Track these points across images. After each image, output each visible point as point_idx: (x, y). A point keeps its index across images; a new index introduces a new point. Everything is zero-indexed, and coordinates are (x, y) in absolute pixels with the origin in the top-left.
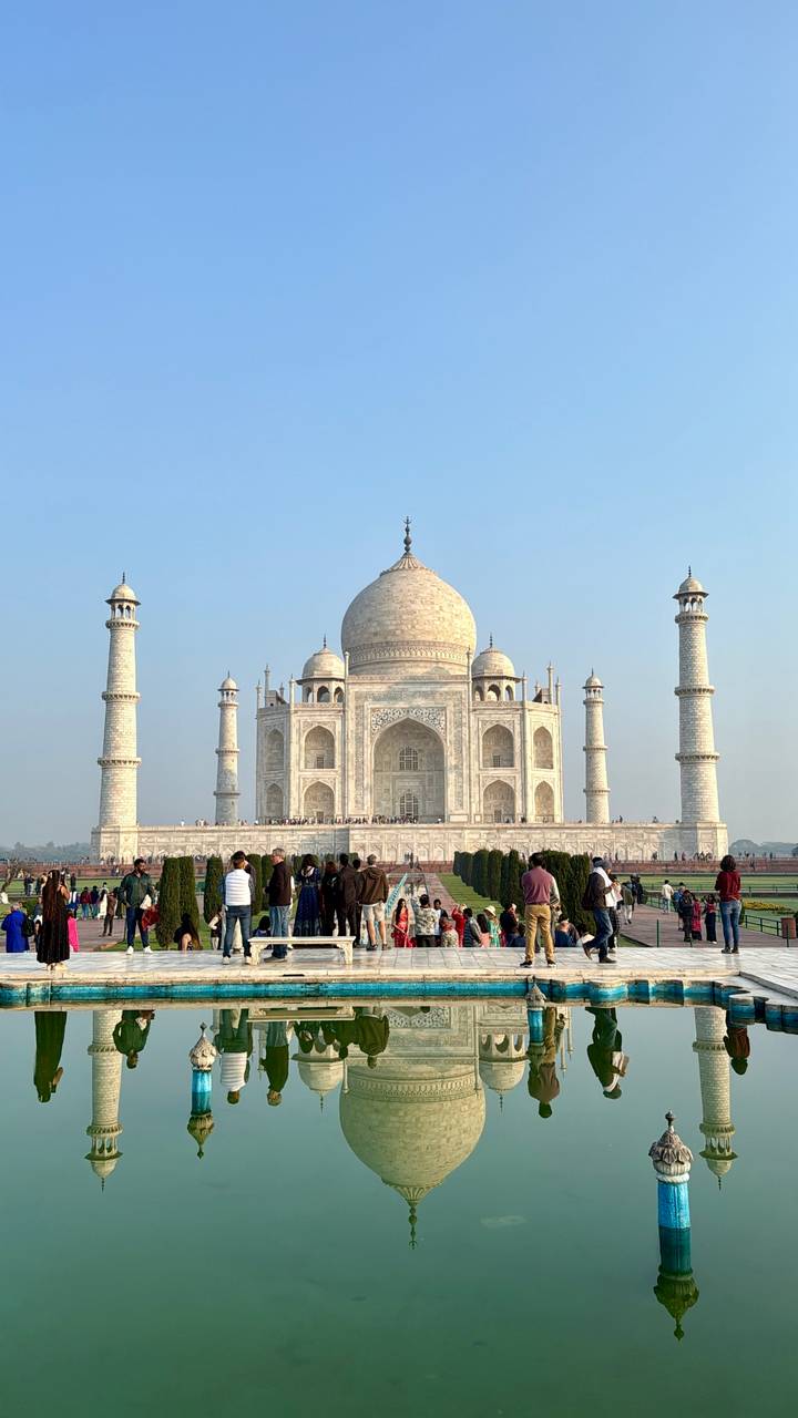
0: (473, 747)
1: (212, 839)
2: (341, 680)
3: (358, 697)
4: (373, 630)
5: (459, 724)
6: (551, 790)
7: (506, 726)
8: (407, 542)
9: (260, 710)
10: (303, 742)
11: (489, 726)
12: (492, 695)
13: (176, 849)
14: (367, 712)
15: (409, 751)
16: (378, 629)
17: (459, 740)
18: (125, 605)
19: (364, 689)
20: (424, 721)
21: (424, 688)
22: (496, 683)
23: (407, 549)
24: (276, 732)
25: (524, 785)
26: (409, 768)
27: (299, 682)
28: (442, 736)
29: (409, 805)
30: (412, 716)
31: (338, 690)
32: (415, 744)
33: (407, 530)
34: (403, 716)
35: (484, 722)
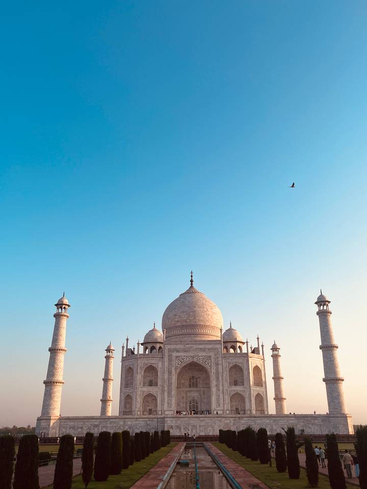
0: (224, 375)
1: (96, 423)
2: (162, 343)
3: (170, 350)
4: (176, 319)
5: (217, 364)
6: (262, 398)
7: (240, 365)
8: (192, 281)
9: (123, 357)
10: (143, 373)
11: (231, 365)
12: (232, 351)
13: (78, 428)
14: (174, 358)
15: (193, 377)
16: (179, 319)
17: (217, 373)
18: (64, 306)
19: (173, 347)
20: (201, 362)
21: (201, 346)
22: (233, 344)
23: (192, 284)
24: (130, 368)
25: (250, 394)
26: (193, 386)
27: (142, 344)
28: (209, 370)
29: (193, 405)
30: (195, 360)
31: (160, 348)
32: (196, 374)
33: (192, 276)
34: (191, 360)
35: (229, 363)
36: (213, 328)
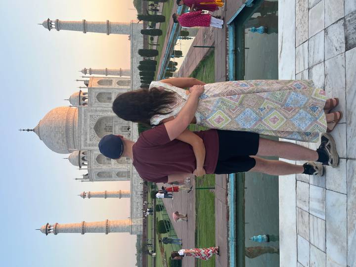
0: (104, 106)
1: (135, 193)
2: (80, 151)
3: (85, 145)
4: (61, 142)
5: (96, 111)
6: (120, 81)
7: (97, 94)
8: (28, 130)
9: (90, 181)
10: (101, 165)
11: (97, 100)
12: (86, 100)
13: (137, 205)
14: (91, 142)
15: (105, 129)
16: (61, 140)
17: (103, 111)
18: (48, 228)
19: (83, 143)
20: (95, 123)
21: (83, 122)
22: (81, 99)
23: (31, 130)
24: (98, 175)
25: (117, 89)
26: (112, 129)
27: (80, 167)
28: (100, 117)
29: (125, 129)
30: (93, 127)
31: (83, 153)
32: (103, 126)
33: (24, 130)
34: (93, 130)
35: (96, 102)
36: (68, 113)
